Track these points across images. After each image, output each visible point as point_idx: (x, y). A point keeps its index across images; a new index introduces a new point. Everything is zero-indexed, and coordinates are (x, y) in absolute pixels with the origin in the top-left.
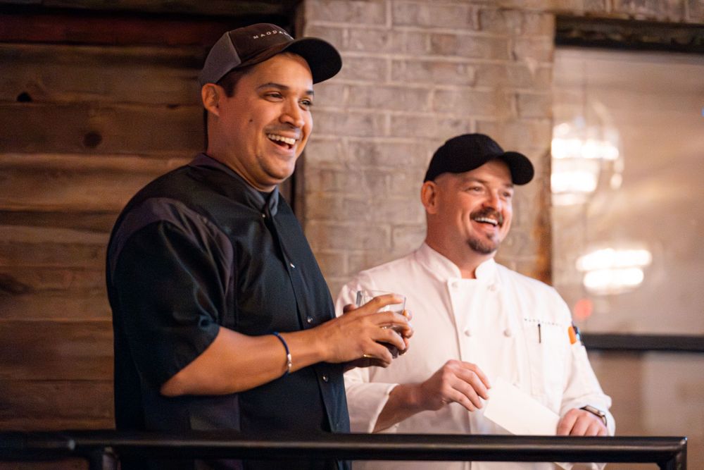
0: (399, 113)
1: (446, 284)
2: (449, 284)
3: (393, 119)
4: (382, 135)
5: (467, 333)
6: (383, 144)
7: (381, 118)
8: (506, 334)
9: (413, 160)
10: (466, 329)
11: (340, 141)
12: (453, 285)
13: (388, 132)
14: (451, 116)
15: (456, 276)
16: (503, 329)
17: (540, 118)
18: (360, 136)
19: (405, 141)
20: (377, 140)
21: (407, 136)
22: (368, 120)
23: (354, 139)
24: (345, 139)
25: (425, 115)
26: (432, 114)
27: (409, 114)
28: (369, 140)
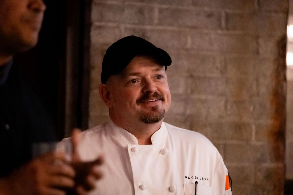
0: (165, 6)
1: (126, 149)
2: (129, 149)
3: (161, 11)
4: (151, 23)
5: (141, 187)
6: (152, 31)
7: (151, 10)
8: (170, 190)
9: (175, 43)
10: (140, 184)
11: (118, 27)
12: (132, 150)
13: (156, 21)
14: (206, 9)
15: (135, 144)
16: (168, 185)
17: (276, 12)
18: (134, 24)
19: (170, 28)
20: (148, 27)
21: (171, 25)
22: (141, 12)
23: (129, 26)
24: (122, 27)
25: (185, 8)
26: (191, 8)
27: (173, 7)
28: (141, 27)
